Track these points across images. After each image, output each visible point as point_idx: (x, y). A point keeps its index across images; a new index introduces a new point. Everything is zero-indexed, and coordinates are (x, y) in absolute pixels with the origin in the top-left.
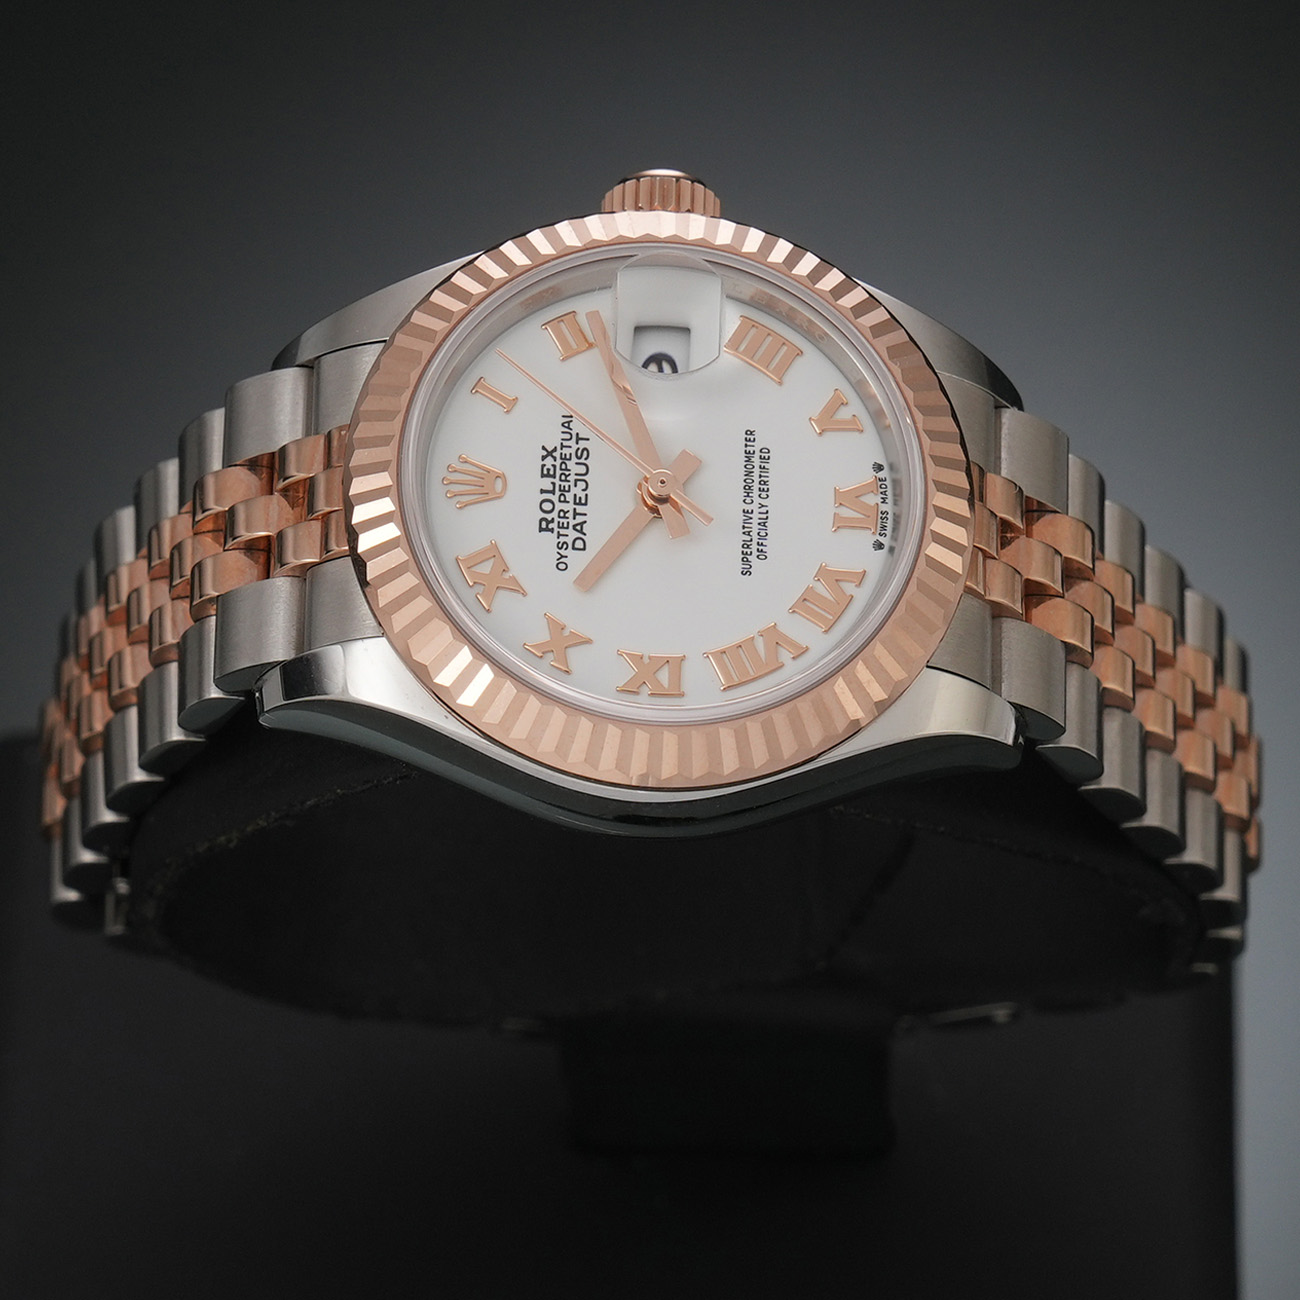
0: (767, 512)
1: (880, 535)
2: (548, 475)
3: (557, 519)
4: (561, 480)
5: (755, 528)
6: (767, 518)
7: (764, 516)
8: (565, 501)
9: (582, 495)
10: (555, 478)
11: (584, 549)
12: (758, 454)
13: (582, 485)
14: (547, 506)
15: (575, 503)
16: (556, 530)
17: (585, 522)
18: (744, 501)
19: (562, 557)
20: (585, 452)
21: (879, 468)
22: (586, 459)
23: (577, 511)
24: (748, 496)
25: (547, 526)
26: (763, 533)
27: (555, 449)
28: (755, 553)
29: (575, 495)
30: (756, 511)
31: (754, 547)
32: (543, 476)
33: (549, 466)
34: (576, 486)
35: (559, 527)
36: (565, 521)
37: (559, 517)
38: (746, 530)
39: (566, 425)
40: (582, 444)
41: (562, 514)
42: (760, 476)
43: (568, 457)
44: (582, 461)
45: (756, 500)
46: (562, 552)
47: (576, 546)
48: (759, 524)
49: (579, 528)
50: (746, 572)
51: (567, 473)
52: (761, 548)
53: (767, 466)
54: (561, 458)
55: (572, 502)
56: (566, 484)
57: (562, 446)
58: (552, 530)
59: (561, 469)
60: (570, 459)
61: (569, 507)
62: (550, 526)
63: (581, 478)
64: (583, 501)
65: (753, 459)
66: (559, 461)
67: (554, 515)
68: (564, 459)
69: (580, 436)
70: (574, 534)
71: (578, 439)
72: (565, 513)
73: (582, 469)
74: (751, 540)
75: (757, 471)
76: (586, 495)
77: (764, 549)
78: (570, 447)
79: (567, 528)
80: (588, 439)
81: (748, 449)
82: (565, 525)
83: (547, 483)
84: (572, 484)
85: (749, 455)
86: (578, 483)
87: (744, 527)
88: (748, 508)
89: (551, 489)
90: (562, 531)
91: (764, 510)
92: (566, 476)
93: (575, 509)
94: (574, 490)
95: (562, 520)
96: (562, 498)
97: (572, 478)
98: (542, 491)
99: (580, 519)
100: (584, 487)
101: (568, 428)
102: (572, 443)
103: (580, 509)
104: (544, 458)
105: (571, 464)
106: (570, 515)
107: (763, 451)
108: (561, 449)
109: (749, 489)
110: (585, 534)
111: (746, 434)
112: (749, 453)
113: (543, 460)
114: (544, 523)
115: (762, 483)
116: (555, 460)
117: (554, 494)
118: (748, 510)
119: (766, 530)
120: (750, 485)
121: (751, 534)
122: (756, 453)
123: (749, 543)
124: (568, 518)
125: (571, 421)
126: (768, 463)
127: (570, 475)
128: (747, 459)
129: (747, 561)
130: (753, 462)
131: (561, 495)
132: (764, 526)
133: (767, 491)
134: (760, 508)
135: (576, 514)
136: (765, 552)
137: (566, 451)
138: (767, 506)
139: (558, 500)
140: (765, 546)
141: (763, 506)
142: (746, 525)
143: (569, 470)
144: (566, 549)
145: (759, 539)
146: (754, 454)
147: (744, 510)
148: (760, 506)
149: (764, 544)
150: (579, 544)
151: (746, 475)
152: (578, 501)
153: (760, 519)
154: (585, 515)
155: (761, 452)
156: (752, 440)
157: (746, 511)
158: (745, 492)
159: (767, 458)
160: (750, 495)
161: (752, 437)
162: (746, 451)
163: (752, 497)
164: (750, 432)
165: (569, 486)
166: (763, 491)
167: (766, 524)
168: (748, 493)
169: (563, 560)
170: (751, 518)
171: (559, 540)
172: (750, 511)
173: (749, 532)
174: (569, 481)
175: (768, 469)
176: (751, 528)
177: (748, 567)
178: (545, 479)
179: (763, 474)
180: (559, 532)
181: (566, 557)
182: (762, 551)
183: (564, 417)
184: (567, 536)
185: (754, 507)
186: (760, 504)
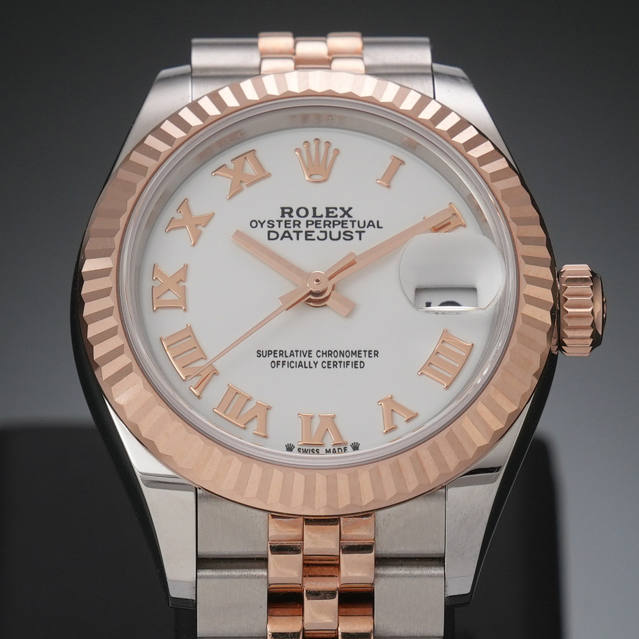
0: (310, 367)
1: (299, 449)
2: (328, 212)
3: (292, 219)
4: (325, 221)
5: (297, 359)
6: (305, 367)
7: (307, 365)
8: (307, 225)
9: (314, 236)
10: (326, 217)
11: (269, 239)
12: (359, 360)
13: (322, 236)
14: (302, 212)
15: (306, 232)
16: (284, 219)
17: (292, 239)
18: (319, 351)
19: (262, 225)
20: (349, 238)
21: (355, 447)
22: (344, 238)
23: (300, 234)
24: (323, 354)
25: (287, 213)
26: (293, 365)
27: (349, 216)
28: (276, 360)
29: (313, 232)
30: (312, 360)
31: (281, 359)
32: (327, 209)
33: (336, 213)
34: (321, 232)
35: (286, 221)
36: (292, 225)
37: (294, 221)
38: (295, 353)
39: (371, 224)
40: (356, 236)
41: (297, 223)
42: (340, 362)
43: (344, 226)
44: (342, 236)
45: (320, 360)
46: (266, 224)
47: (271, 234)
48: (300, 362)
49: (287, 235)
50: (260, 354)
51: (331, 225)
52: (281, 363)
53: (349, 366)
54: (343, 221)
55: (308, 229)
56: (322, 225)
57: (353, 222)
58: (283, 216)
59: (334, 221)
61: (303, 227)
62: (286, 215)
63: (328, 236)
64: (309, 237)
65: (354, 356)
66: (341, 220)
67: (296, 217)
68: (343, 224)
69: (362, 234)
70: (281, 231)
71: (360, 233)
72: (298, 226)
73: (335, 236)
74: (286, 357)
75: (345, 359)
76: (314, 240)
77: (280, 366)
78: (353, 227)
79: (286, 227)
80: (360, 239)
81: (363, 353)
82: (288, 226)
83: (321, 211)
84: (323, 229)
85: (357, 353)
86: (324, 234)
87: (297, 351)
88: (314, 354)
89: (317, 215)
90: (283, 224)
91: (312, 365)
92: (329, 225)
93: (302, 232)
94: (317, 231)
95: (292, 223)
96: (310, 223)
97: (327, 229)
98: (314, 209)
99: (294, 235)
100: (320, 238)
101: (369, 225)
102: (356, 228)
103: (302, 235)
104: (342, 209)
105: (339, 228)
106: (297, 228)
107: (362, 363)
108: (350, 221)
109: (329, 354)
110: (281, 239)
111: (375, 351)
112: (359, 354)
113: (340, 208)
114: (288, 210)
115: (335, 364)
116: (341, 217)
117: (313, 217)
118: (311, 354)
119: (296, 367)
120: (333, 355)
121: (292, 356)
122: (360, 358)
123: (284, 355)
124: (294, 227)
125: (374, 227)
126: (352, 367)
127: (330, 227)
128: (354, 352)
129: (269, 354)
130: (352, 356)
131: (313, 222)
132: (299, 366)
133: (328, 367)
134: (314, 362)
135: (298, 232)
136: (277, 367)
137: (349, 224)
138: (316, 367)
139: (308, 220)
140: (283, 367)
141: (316, 364)
142: (299, 353)
143: (334, 227)
144: (268, 226)
145: (288, 362)
146: (359, 357)
147: (311, 351)
148: (316, 362)
149: (284, 366)
150: (273, 235)
151: (340, 351)
152: (308, 233)
153: (305, 362)
154: (298, 239)
155: (361, 362)
156: (370, 355)
157: (310, 352)
158: (326, 351)
159: (356, 366)
160: (324, 355)
161: (372, 355)
162: (361, 351)
163: (323, 356)
164: (376, 354)
165: (321, 227)
166: (328, 364)
167: (301, 367)
168: (326, 353)
169: (259, 225)
170: (305, 356)
171: (275, 221)
172: (310, 355)
173: (293, 355)
174: (324, 227)
175: (347, 367)
176: (297, 356)
177: (264, 355)
178: (325, 210)
179: (342, 364)
180: (282, 221)
181: (262, 227)
182: (278, 364)
183: (378, 221)
184: (279, 227)
185: (314, 358)
186: (317, 362)
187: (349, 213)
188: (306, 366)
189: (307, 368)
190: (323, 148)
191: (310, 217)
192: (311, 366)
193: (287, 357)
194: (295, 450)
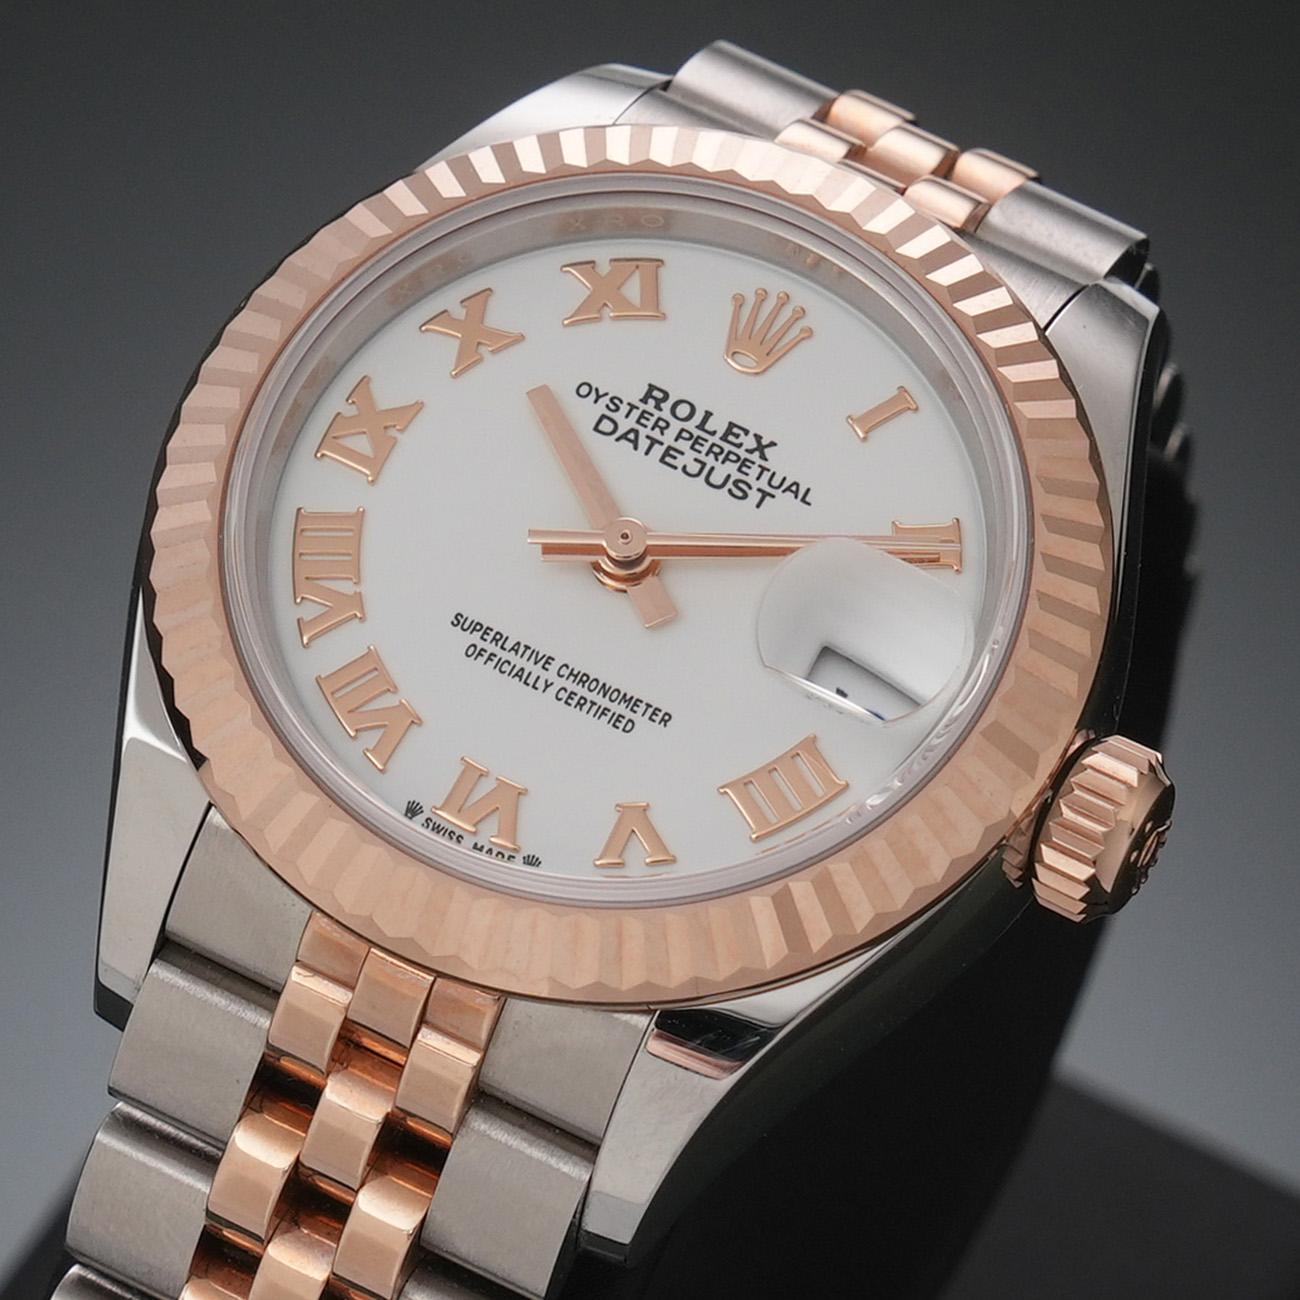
0: (534, 687)
1: (428, 820)
2: (729, 431)
3: (657, 414)
4: (713, 445)
5: (518, 661)
6: (526, 683)
7: (531, 681)
8: (678, 437)
9: (680, 462)
10: (721, 439)
11: (596, 429)
12: (629, 715)
13: (694, 468)
14: (682, 411)
15: (670, 448)
16: (642, 407)
17: (636, 448)
18: (567, 666)
19: (598, 397)
20: (740, 494)
21: (531, 864)
22: (730, 491)
23: (656, 446)
24: (571, 674)
25: (655, 398)
26: (506, 668)
27: (763, 457)
28: (481, 645)
29: (682, 453)
30: (544, 675)
31: (491, 648)
32: (732, 425)
33: (742, 439)
34: (696, 460)
35: (644, 412)
36: (650, 424)
37: (659, 419)
38: (522, 649)
39: (794, 488)
40: (755, 496)
41: (662, 424)
42: (593, 703)
43: (744, 469)
44: (730, 485)
45: (560, 683)
46: (605, 400)
47: (605, 421)
48: (522, 670)
49: (631, 437)
50: (458, 620)
51: (721, 458)
52: (486, 655)
53: (605, 719)
54: (746, 460)
55: (677, 445)
56: (704, 450)
57: (763, 469)
58: (644, 400)
59: (730, 452)
60: (739, 470)
61: (668, 438)
62: (651, 402)
63: (704, 473)
64: (668, 459)
65: (623, 705)
66: (742, 453)
67: (666, 414)
68: (744, 464)
69: (768, 498)
70: (625, 425)
71: (765, 494)
72: (662, 430)
73: (716, 479)
74: (502, 648)
75: (604, 702)
76: (675, 468)
77: (481, 660)
78: (758, 479)
79: (638, 422)
80: (758, 506)
81: (643, 707)
82: (643, 421)
83: (718, 424)
84: (702, 457)
85: (632, 703)
86: (699, 466)
87: (527, 648)
88: (554, 667)
89: (706, 427)
90: (636, 414)
91: (541, 684)
92: (716, 456)
93: (662, 444)
94: (690, 455)
95: (653, 420)
96: (685, 435)
97: (710, 461)
98: (708, 415)
99: (644, 443)
100: (688, 470)
101: (788, 489)
102: (763, 484)
103: (658, 450)
104: (758, 438)
105: (731, 468)
106: (656, 433)
107: (630, 724)
108: (760, 466)
109: (581, 680)
110: (618, 440)
111: (666, 714)
112: (635, 704)
113: (756, 435)
114: (659, 395)
115: (582, 701)
116: (747, 451)
117: (697, 427)
118: (550, 664)
119: (509, 674)
120: (587, 685)
121: (513, 652)
122: (632, 713)
123: (500, 643)
124: (653, 429)
125: (796, 497)
126: (609, 722)
127: (717, 459)
128: (628, 697)
129: (474, 629)
130: (619, 703)
131: (692, 435)
132: (516, 675)
133: (566, 702)
134: (546, 681)
135: (654, 442)
136: (476, 659)
137: (755, 471)
138: (544, 691)
139: (686, 428)
140: (485, 663)
141: (547, 686)
142: (529, 652)
143: (723, 462)
144: (607, 406)
145: (500, 659)
146: (632, 710)
147: (553, 659)
148: (549, 683)
149: (489, 662)
150: (606, 426)
151: (604, 685)
152: (672, 452)
153: (530, 674)
154: (647, 453)
155: (630, 721)
156: (654, 717)
157: (550, 661)
158: (579, 673)
159: (617, 724)
160: (572, 678)
161: (658, 719)
162: (641, 702)
163: (568, 678)
164: (666, 719)
165: (700, 452)
166: (569, 697)
167: (517, 679)
168: (576, 676)
169: (593, 395)
170: (536, 663)
171: (625, 403)
172: (547, 666)
173: (517, 652)
174: (707, 454)
175: (599, 717)
176: (522, 656)
177: (465, 627)
178: (726, 426)
179: (595, 708)
180: (637, 408)
181: (596, 401)
182: (480, 654)
183: (808, 490)
184: (627, 416)
185: (551, 675)
186: (552, 684)
187: (766, 451)
188: (528, 681)
189: (528, 685)
190: (786, 314)
191: (691, 426)
192: (537, 685)
193: (505, 649)
194: (421, 818)
